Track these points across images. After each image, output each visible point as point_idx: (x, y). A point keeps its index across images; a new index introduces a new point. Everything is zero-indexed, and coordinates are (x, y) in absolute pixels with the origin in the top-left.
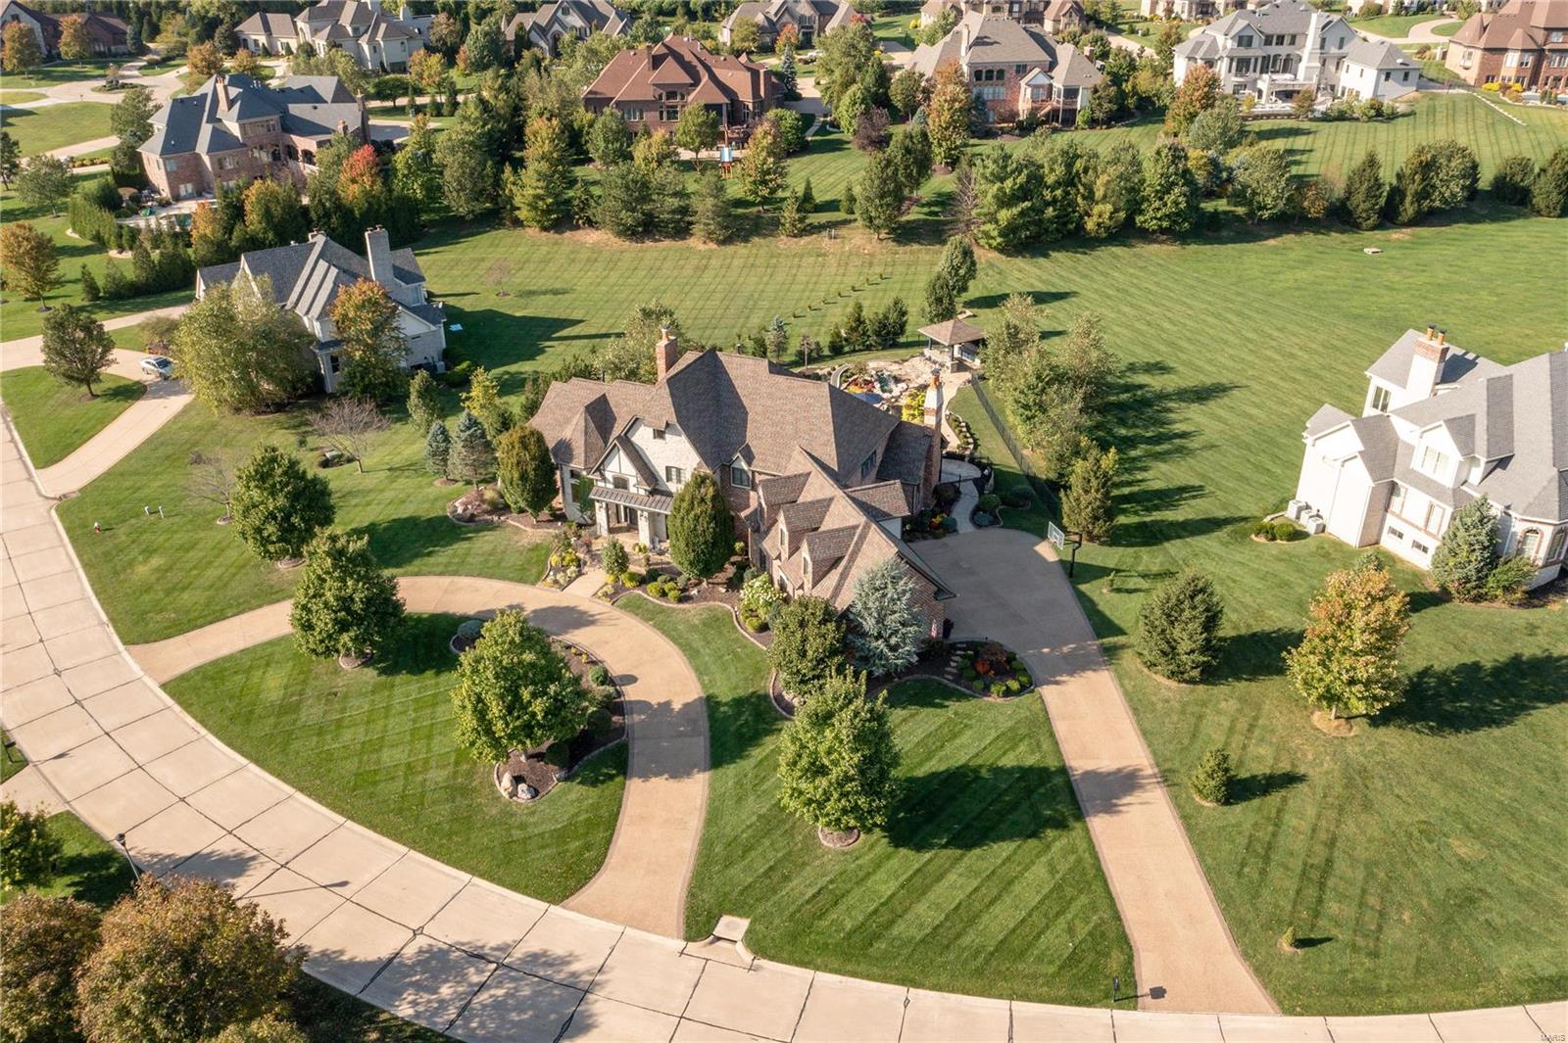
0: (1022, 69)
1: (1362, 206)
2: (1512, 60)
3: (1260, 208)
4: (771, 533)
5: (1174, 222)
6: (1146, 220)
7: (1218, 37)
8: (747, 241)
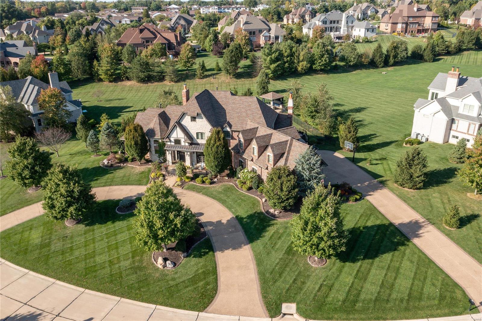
0: (261, 31)
1: (379, 60)
2: (399, 26)
3: (350, 62)
4: (247, 151)
5: (325, 67)
6: (316, 66)
7: (316, 22)
8: (185, 81)
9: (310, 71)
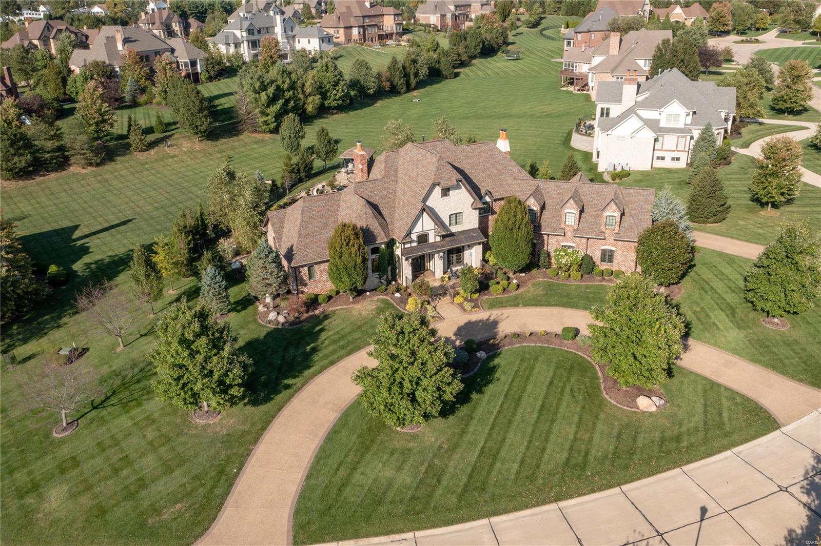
0: (158, 53)
1: (399, 84)
2: (355, 31)
3: (368, 89)
4: (543, 224)
5: (343, 101)
6: (330, 102)
7: (235, 32)
8: (114, 161)
9: (323, 111)
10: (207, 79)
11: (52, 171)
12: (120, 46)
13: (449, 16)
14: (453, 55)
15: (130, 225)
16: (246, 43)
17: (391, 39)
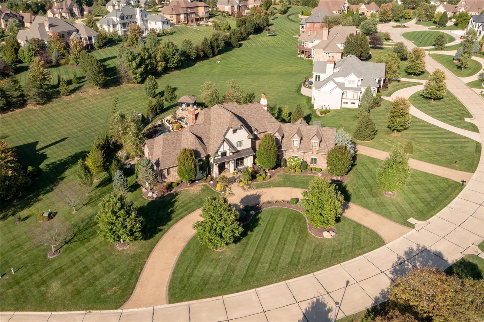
0: (69, 33)
2: (182, 17)
3: (191, 56)
6: (171, 65)
7: (113, 18)
8: (52, 101)
10: (98, 47)
11: (17, 108)
12: (47, 29)
13: (236, 6)
14: (238, 34)
15: (66, 141)
16: (119, 25)
17: (203, 20)
